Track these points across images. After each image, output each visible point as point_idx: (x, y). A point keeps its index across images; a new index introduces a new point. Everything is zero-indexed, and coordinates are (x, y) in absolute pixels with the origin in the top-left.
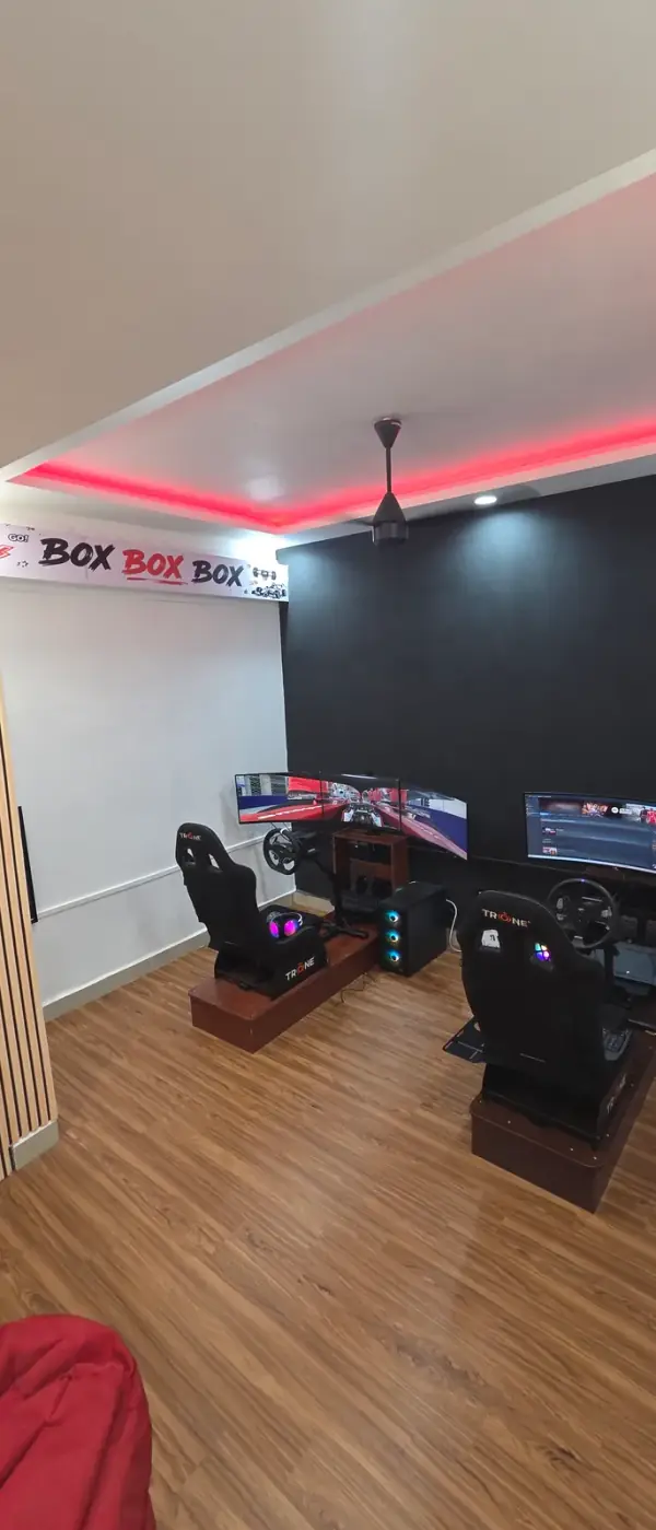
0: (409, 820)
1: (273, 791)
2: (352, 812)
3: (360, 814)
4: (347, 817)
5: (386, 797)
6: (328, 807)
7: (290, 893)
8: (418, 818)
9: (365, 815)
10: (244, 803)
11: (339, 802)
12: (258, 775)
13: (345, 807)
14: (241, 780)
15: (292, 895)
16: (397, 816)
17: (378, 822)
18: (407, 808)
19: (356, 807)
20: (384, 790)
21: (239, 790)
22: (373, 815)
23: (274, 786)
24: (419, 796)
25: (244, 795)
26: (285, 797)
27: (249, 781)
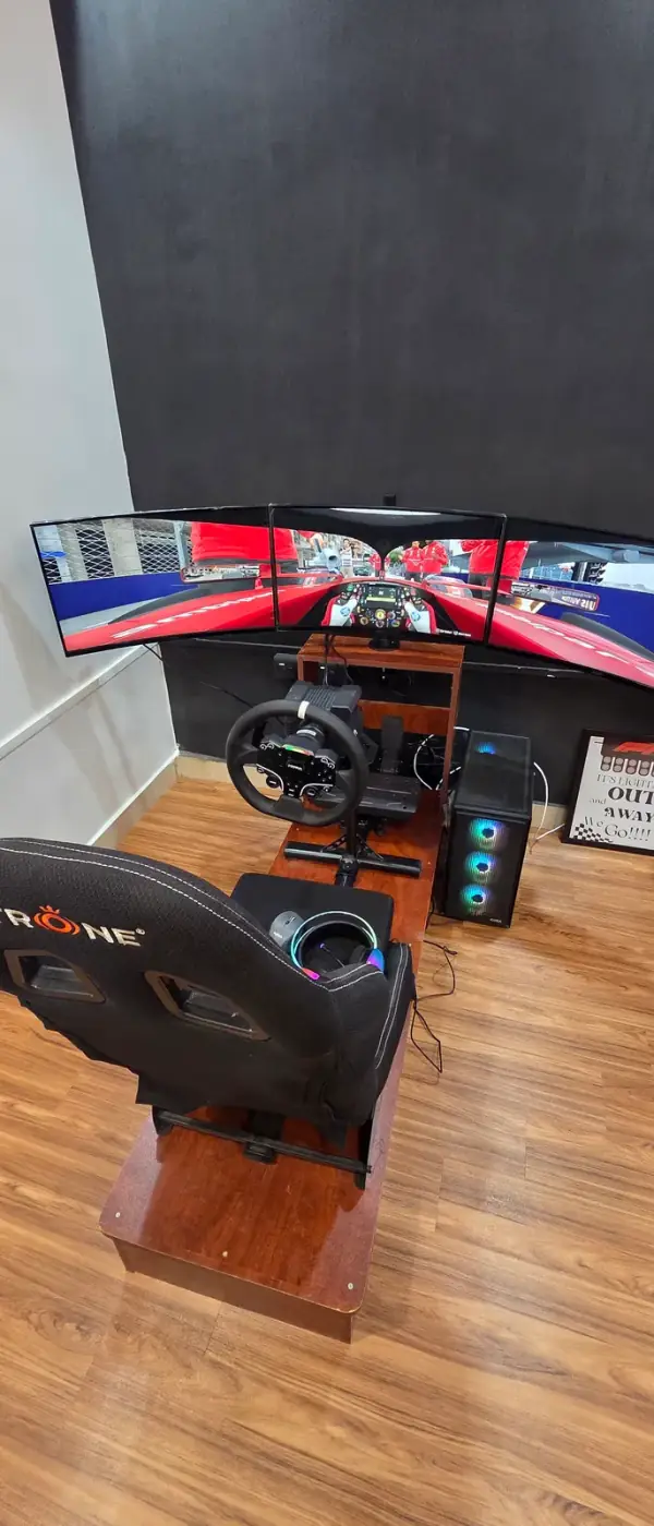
0: (521, 617)
1: (145, 563)
2: (352, 603)
3: (374, 607)
4: (339, 615)
5: (456, 561)
6: (286, 594)
7: (169, 761)
8: (552, 611)
9: (387, 607)
10: (67, 601)
11: (320, 579)
12: (97, 520)
13: (335, 592)
14: (51, 540)
15: (175, 764)
16: (480, 607)
17: (422, 621)
18: (517, 586)
19: (368, 588)
20: (455, 546)
21: (48, 567)
22: (409, 607)
23: (146, 550)
24: (564, 555)
25: (66, 578)
26: (177, 577)
27: (74, 540)
